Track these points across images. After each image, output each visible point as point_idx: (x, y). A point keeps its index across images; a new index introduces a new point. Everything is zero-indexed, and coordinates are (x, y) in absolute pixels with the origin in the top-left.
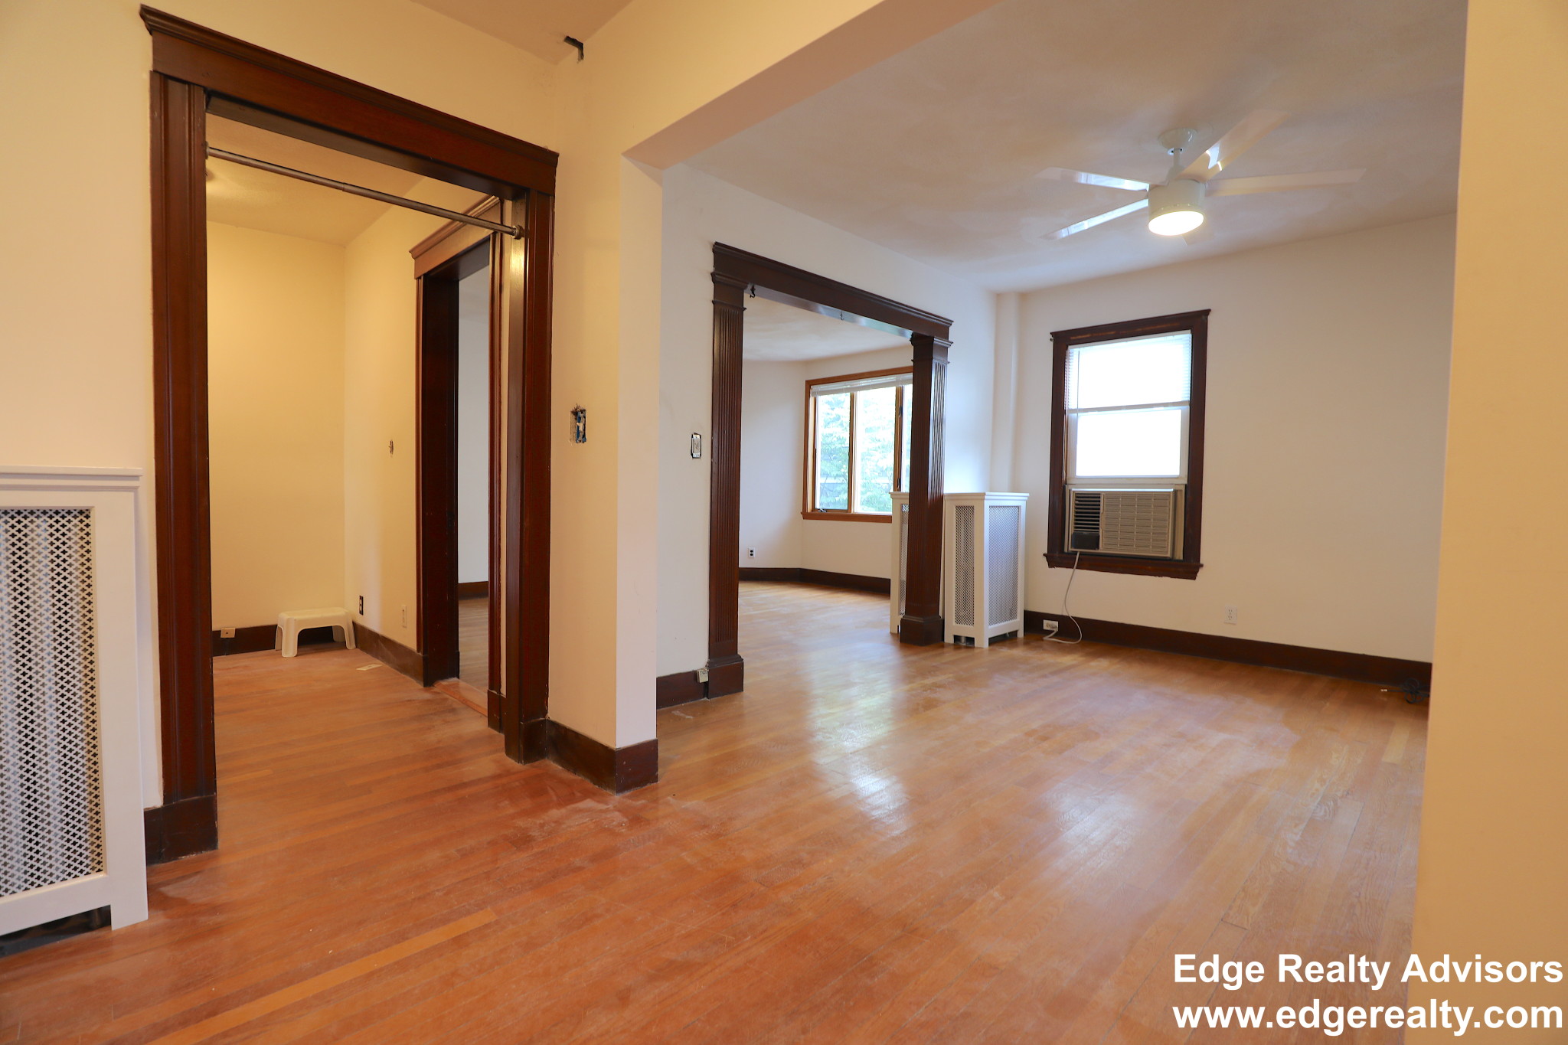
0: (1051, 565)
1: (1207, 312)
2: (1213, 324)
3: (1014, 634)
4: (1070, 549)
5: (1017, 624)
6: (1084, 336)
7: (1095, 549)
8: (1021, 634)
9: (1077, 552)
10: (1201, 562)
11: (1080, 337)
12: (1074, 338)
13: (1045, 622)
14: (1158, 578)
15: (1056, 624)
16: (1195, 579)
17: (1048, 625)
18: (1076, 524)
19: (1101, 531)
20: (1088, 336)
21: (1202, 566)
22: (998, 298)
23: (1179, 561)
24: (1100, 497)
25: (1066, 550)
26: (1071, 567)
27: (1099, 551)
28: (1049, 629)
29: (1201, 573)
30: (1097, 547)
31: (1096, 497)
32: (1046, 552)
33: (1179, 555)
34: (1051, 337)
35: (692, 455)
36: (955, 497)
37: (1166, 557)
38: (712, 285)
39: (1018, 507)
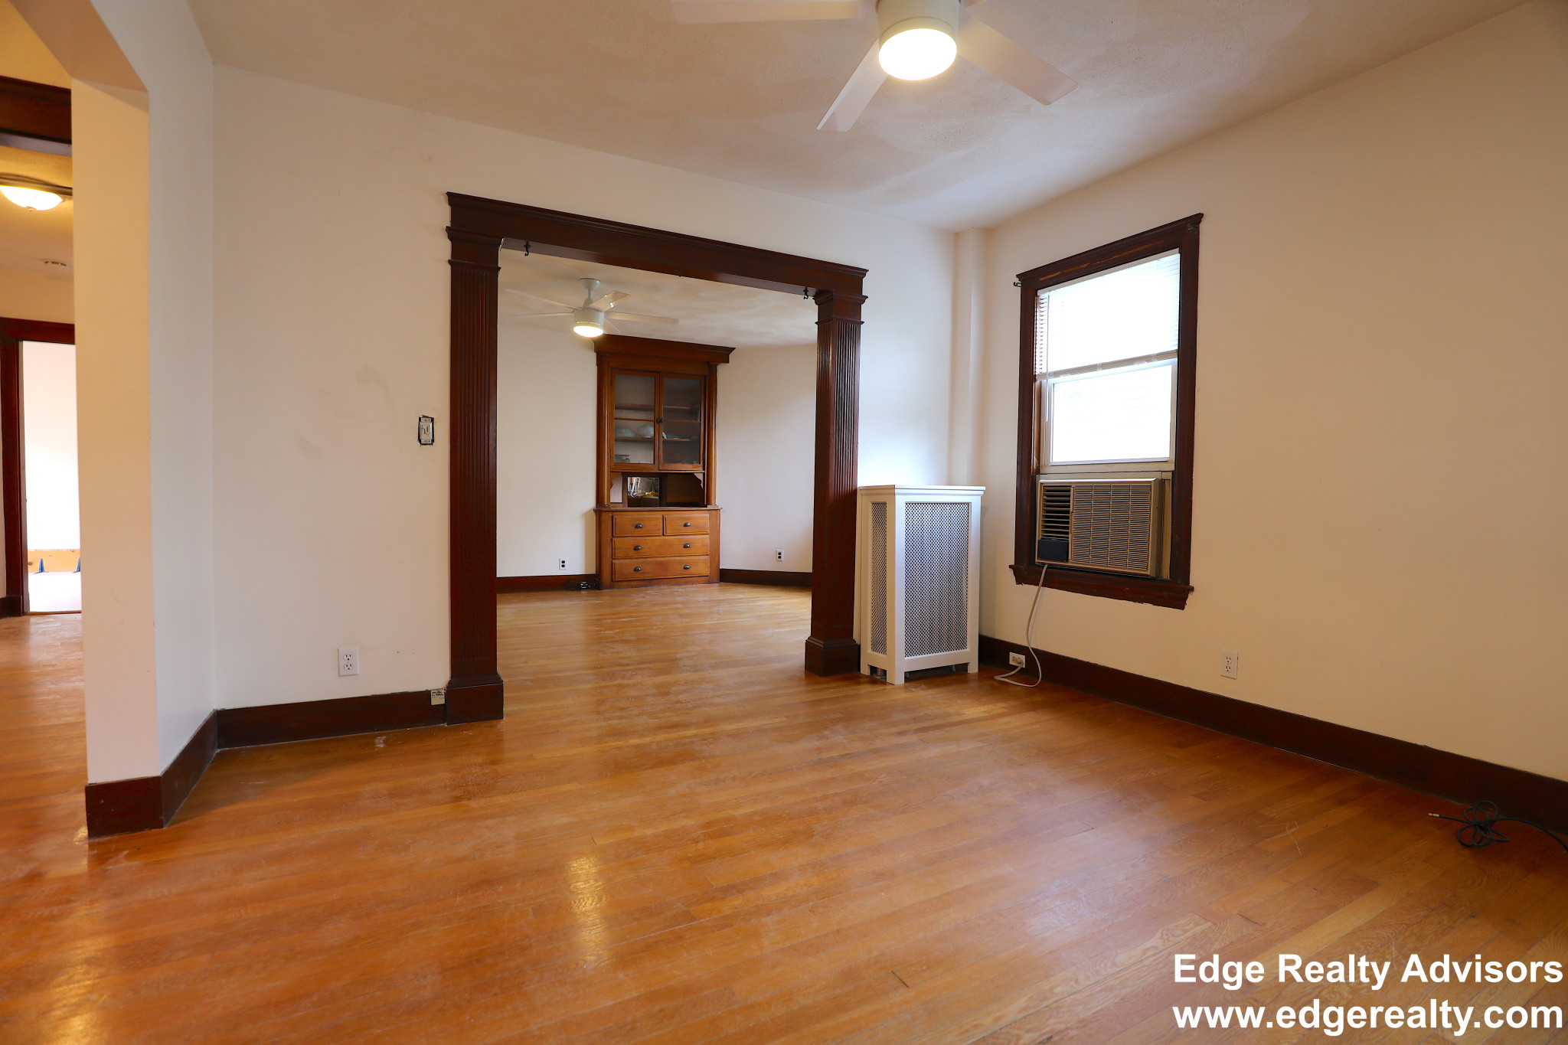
0: (1019, 581)
1: (1197, 218)
2: (1207, 233)
3: (963, 668)
4: (1037, 560)
5: (969, 654)
6: (1053, 275)
7: (1063, 561)
8: (973, 669)
9: (1045, 564)
10: (1192, 584)
11: (1049, 276)
12: (1042, 279)
13: (1009, 654)
14: (1137, 604)
15: (1023, 658)
16: (1182, 608)
17: (1013, 659)
18: (1046, 526)
19: (1070, 536)
20: (1058, 273)
21: (1192, 589)
22: (954, 238)
23: (1164, 581)
24: (1070, 491)
25: (1035, 562)
26: (1036, 584)
27: (1066, 564)
28: (1015, 664)
29: (1191, 600)
30: (1067, 560)
31: (1066, 490)
32: (1013, 563)
33: (1166, 574)
34: (1017, 280)
35: (420, 441)
36: (871, 490)
37: (1147, 575)
38: (449, 243)
39: (968, 504)
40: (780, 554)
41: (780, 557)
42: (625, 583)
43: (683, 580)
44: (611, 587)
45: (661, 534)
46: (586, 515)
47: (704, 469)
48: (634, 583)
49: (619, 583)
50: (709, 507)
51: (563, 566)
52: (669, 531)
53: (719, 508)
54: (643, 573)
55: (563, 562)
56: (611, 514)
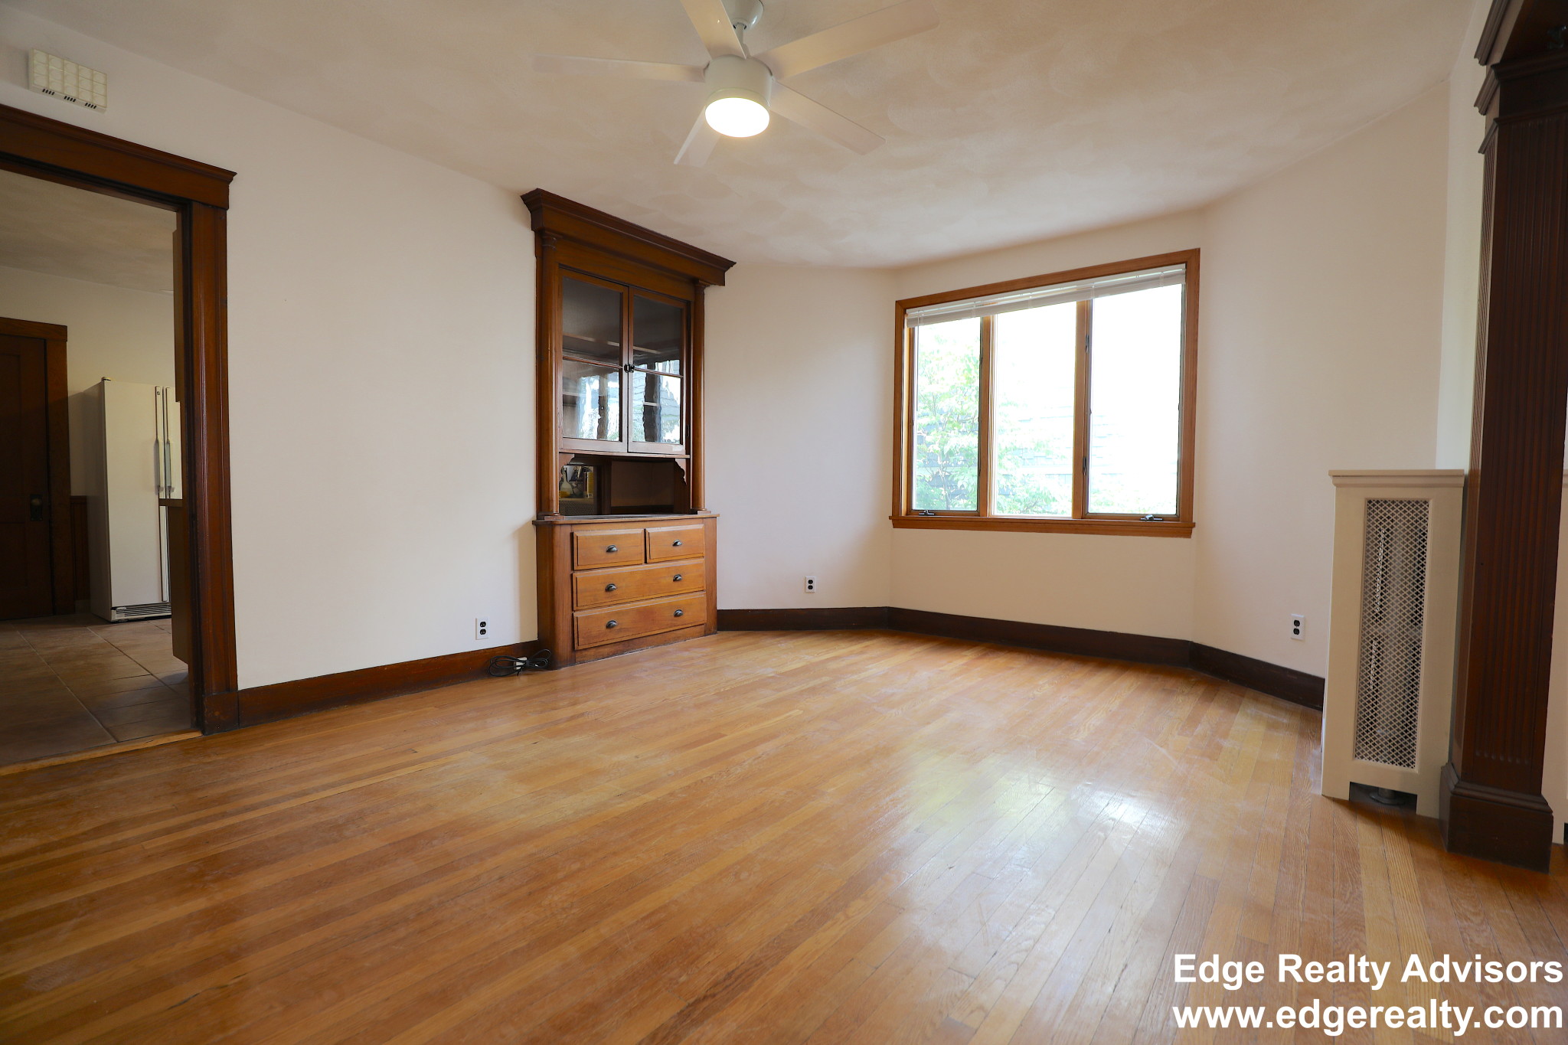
40: (811, 582)
41: (810, 587)
42: (592, 652)
43: (673, 635)
44: (572, 661)
45: (643, 561)
46: (520, 532)
47: (688, 452)
48: (606, 650)
49: (585, 653)
50: (700, 514)
51: (483, 632)
52: (653, 554)
53: (713, 514)
54: (620, 630)
55: (483, 624)
56: (568, 530)
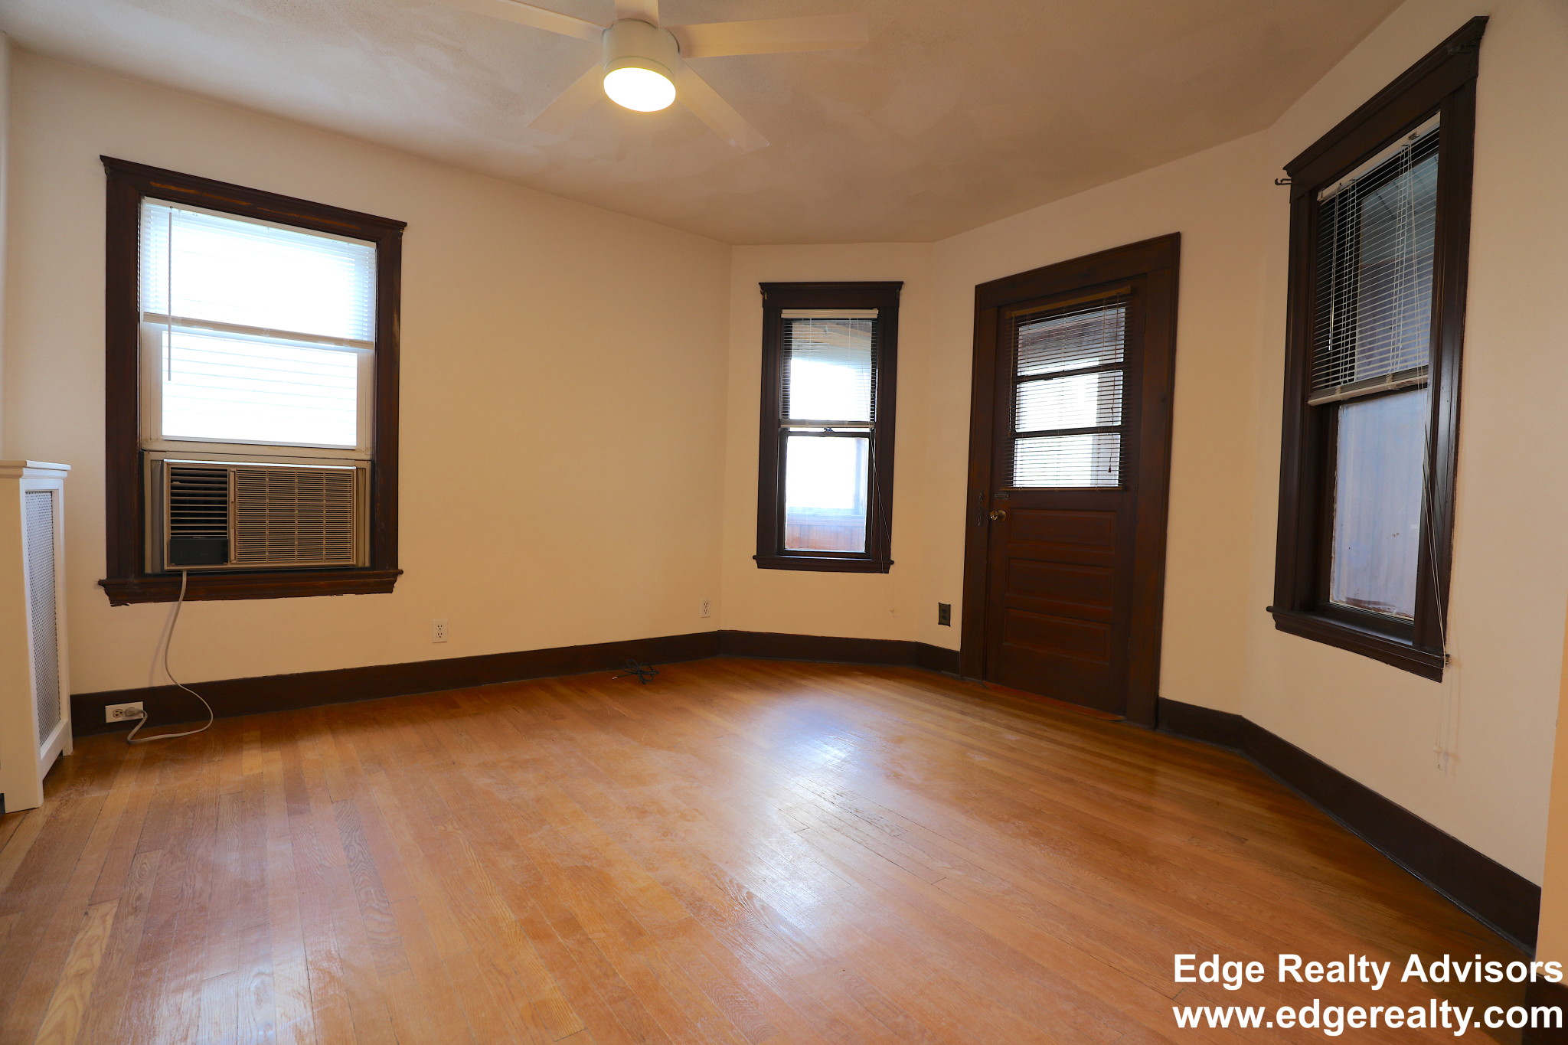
0: (118, 600)
1: (401, 225)
4: (166, 568)
5: (66, 729)
6: (182, 190)
7: (222, 564)
8: (68, 749)
9: (181, 571)
10: (400, 567)
11: (172, 188)
12: (157, 185)
13: (110, 710)
15: (139, 706)
16: (392, 592)
17: (117, 714)
18: (173, 522)
19: (231, 531)
20: (191, 191)
23: (366, 569)
24: (226, 476)
25: (148, 570)
26: (168, 599)
27: (229, 566)
29: (400, 583)
30: (225, 558)
31: (219, 475)
32: (104, 576)
33: (365, 561)
34: (101, 164)
37: (348, 566)
39: (52, 492)
